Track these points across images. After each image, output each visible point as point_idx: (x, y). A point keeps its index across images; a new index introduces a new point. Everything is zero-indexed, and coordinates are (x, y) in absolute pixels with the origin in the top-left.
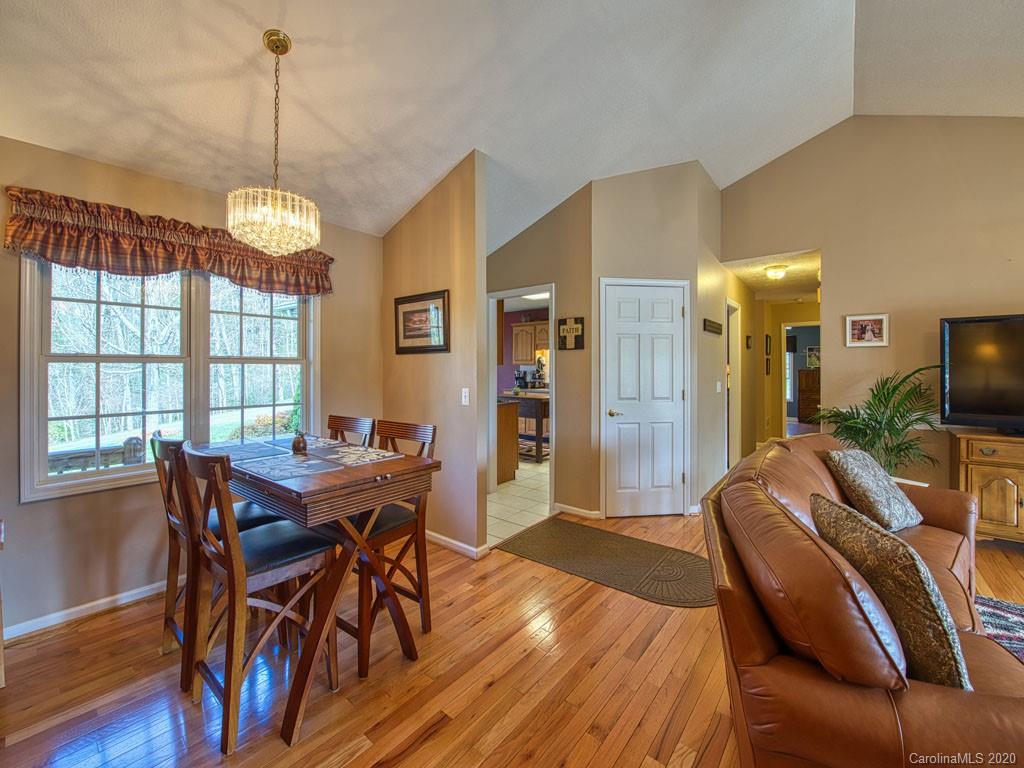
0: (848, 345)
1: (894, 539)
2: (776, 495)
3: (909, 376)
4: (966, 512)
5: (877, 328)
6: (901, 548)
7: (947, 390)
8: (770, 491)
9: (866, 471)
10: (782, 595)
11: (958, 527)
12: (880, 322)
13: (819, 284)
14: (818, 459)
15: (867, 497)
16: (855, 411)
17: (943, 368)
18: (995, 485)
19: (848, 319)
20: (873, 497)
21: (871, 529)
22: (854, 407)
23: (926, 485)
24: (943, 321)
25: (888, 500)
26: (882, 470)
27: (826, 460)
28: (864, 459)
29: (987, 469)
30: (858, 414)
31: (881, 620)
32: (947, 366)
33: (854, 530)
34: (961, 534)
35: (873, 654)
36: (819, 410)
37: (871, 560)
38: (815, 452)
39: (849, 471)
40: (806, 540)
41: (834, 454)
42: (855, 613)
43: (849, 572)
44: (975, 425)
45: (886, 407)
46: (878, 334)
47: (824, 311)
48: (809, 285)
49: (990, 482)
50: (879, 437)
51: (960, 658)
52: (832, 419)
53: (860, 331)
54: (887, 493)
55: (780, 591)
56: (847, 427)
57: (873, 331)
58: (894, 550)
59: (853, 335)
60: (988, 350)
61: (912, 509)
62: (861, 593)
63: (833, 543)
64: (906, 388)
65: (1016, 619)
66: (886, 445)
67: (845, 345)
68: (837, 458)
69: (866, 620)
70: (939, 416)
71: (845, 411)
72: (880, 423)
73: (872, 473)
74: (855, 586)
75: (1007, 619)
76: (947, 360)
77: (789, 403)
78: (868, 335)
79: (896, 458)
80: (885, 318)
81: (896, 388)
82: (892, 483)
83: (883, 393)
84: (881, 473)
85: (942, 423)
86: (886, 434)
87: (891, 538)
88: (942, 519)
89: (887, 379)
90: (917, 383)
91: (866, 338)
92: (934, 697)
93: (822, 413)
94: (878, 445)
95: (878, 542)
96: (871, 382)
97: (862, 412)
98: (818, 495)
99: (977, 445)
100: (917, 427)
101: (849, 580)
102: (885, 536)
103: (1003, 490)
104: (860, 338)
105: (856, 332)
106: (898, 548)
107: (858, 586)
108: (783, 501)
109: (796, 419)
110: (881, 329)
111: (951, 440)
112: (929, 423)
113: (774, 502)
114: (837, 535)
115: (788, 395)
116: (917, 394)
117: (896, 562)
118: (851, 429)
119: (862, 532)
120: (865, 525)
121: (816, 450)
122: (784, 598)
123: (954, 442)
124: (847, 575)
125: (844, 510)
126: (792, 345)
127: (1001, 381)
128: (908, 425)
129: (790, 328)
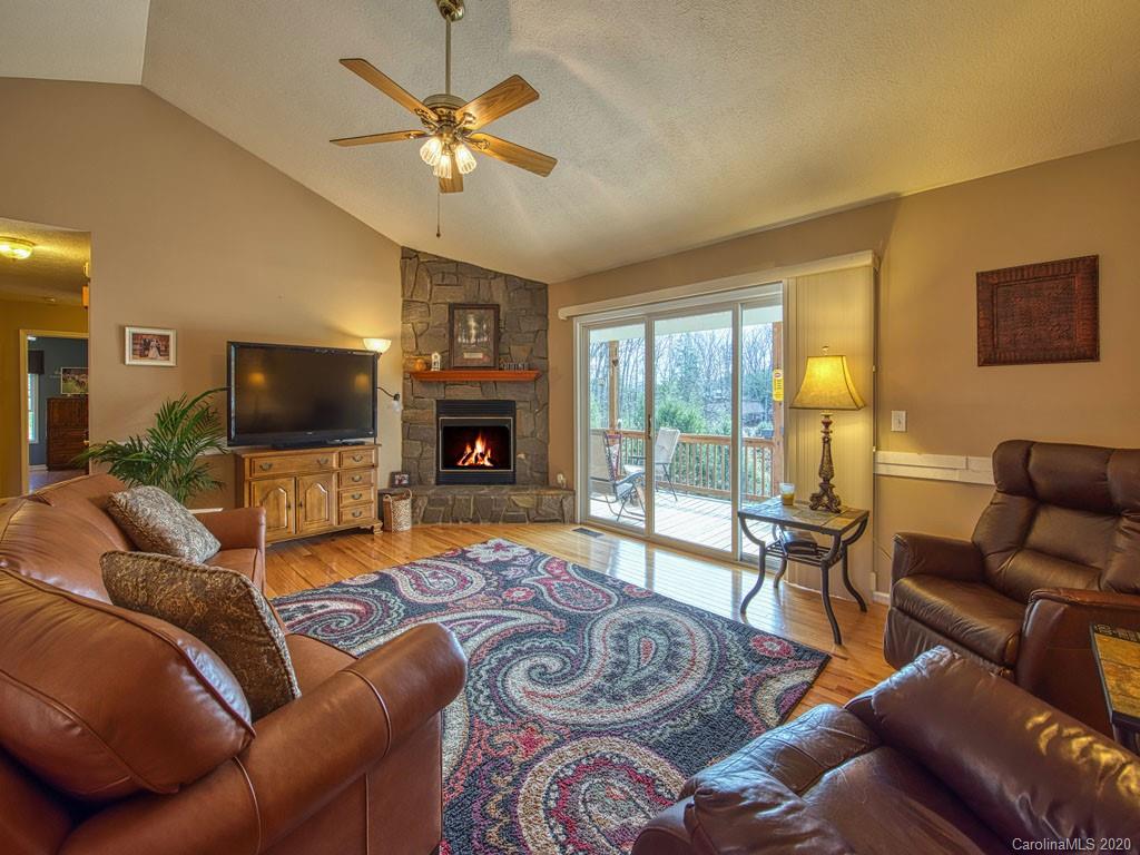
0: (127, 362)
1: (225, 572)
2: (36, 576)
3: (198, 399)
4: (257, 525)
5: (163, 346)
6: (234, 580)
7: (233, 415)
8: (23, 573)
9: (158, 508)
10: (78, 730)
11: (252, 543)
12: (166, 338)
13: (86, 281)
14: (94, 507)
15: (163, 539)
16: (136, 442)
17: (229, 390)
18: (271, 496)
19: (127, 330)
20: (169, 537)
21: (195, 571)
22: (135, 438)
23: (220, 510)
24: (230, 343)
25: (187, 536)
26: (178, 504)
27: (108, 509)
28: (157, 495)
29: (265, 482)
30: (141, 445)
31: (222, 677)
32: (233, 389)
33: (172, 581)
34: (253, 548)
35: (219, 724)
36: (87, 446)
37: (199, 610)
38: (89, 499)
39: (140, 514)
40: (111, 623)
41: (120, 497)
42: (196, 687)
43: (182, 639)
44: (255, 444)
45: (173, 435)
46: (164, 352)
47: (94, 317)
48: (71, 281)
49: (269, 493)
50: (167, 469)
51: (291, 669)
52: (106, 456)
53: (143, 346)
54: (186, 528)
55: (74, 725)
56: (129, 464)
57: (158, 349)
58: (226, 587)
59: (134, 350)
60: (258, 378)
61: (210, 538)
62: (199, 657)
63: (146, 609)
64: (193, 413)
65: (294, 606)
66: (174, 476)
67: (124, 362)
68: (123, 501)
69: (208, 688)
70: (226, 438)
71: (123, 444)
72: (167, 453)
73: (168, 509)
74: (190, 653)
75: (288, 610)
76: (233, 383)
77: (32, 446)
78: (153, 352)
79: (186, 489)
80: (172, 334)
81: (184, 412)
82: (189, 516)
83: (169, 418)
84: (177, 507)
85: (229, 446)
86: (174, 463)
87: (221, 572)
88: (235, 539)
89: (174, 404)
90: (205, 406)
91: (150, 356)
92: (278, 727)
93: (91, 450)
94: (165, 478)
95: (206, 584)
96: (157, 407)
97: (145, 443)
98: (114, 552)
99: (258, 462)
100: (207, 453)
101: (183, 648)
102: (214, 572)
103: (277, 498)
104: (143, 355)
105: (138, 347)
106: (230, 580)
107: (194, 650)
108: (51, 580)
109: (44, 467)
110: (167, 347)
111: (236, 461)
112: (218, 446)
113: (39, 587)
114: (149, 596)
115: (31, 435)
116: (205, 419)
117: (229, 598)
118: (132, 465)
119: (184, 580)
120: (187, 569)
121: (92, 496)
122: (82, 734)
123: (238, 460)
124: (179, 642)
125: (156, 560)
126: (38, 363)
127: (267, 406)
128: (198, 451)
129: (34, 339)
